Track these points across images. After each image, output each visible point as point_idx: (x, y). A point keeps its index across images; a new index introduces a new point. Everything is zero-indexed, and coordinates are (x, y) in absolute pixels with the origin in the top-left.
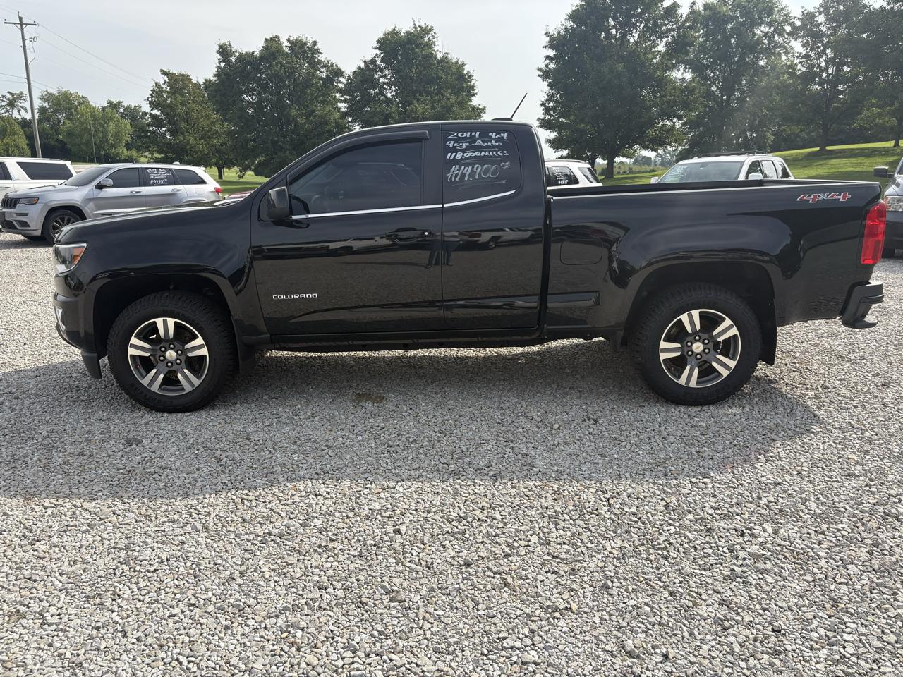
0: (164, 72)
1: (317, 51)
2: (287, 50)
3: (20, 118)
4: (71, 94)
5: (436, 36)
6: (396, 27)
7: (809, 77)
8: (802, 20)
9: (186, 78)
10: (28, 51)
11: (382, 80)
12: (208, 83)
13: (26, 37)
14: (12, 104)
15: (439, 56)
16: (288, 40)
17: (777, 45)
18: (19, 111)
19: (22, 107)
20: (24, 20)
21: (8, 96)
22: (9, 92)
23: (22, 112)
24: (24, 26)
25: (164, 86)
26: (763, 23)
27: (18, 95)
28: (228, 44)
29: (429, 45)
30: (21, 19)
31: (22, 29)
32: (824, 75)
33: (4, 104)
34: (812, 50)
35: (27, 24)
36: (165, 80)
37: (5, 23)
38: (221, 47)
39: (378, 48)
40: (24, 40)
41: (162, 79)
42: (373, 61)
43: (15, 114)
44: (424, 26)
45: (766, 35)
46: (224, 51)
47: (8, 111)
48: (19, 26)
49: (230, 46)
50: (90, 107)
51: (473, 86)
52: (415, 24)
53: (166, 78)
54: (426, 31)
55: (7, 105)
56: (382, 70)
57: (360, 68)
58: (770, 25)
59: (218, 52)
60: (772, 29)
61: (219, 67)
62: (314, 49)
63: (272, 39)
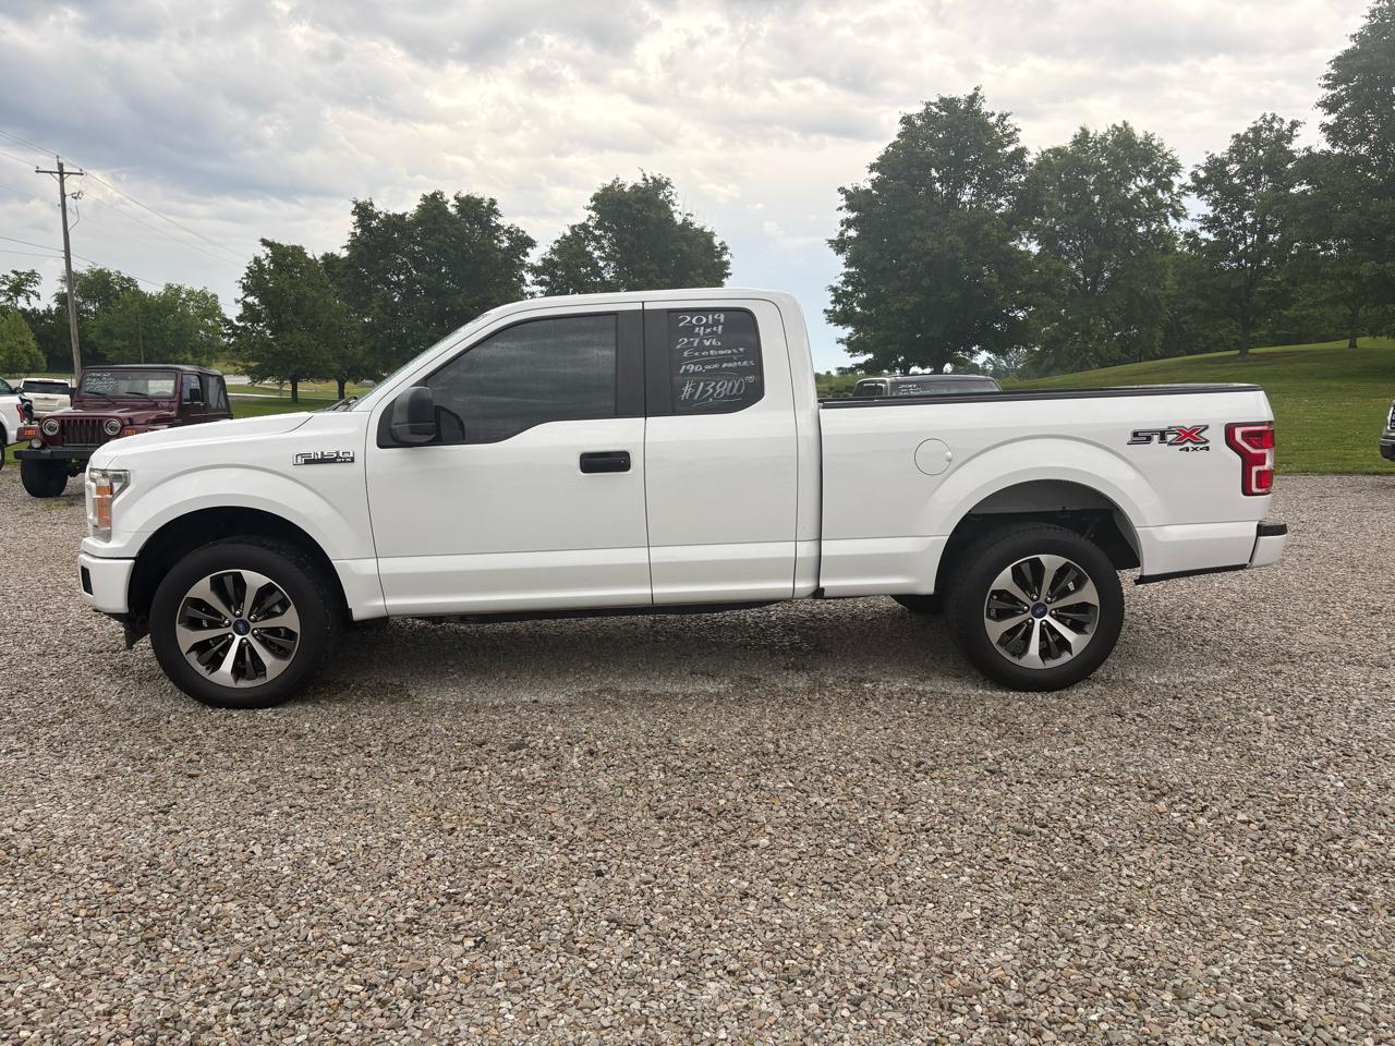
0: (265, 242)
1: (495, 212)
2: (452, 210)
3: (29, 308)
4: (110, 274)
5: (674, 191)
6: (618, 179)
7: (1217, 250)
8: (1206, 169)
9: (298, 252)
10: (68, 213)
11: (597, 254)
12: (330, 259)
13: (66, 192)
14: (17, 289)
15: (679, 219)
16: (456, 198)
17: (1159, 204)
18: (28, 298)
19: (33, 292)
20: (66, 169)
21: (13, 276)
22: (15, 272)
23: (33, 298)
24: (65, 175)
25: (266, 262)
26: (1139, 173)
27: (28, 275)
28: (368, 201)
29: (664, 206)
30: (61, 166)
31: (62, 181)
32: (1241, 247)
33: (5, 288)
34: (1224, 211)
35: (70, 174)
36: (267, 255)
37: (37, 172)
38: (358, 206)
39: (594, 209)
40: (63, 196)
41: (263, 252)
42: (584, 227)
43: (22, 303)
44: (658, 177)
45: (1144, 191)
46: (363, 212)
47: (10, 299)
48: (58, 176)
49: (372, 204)
50: (138, 293)
51: (727, 263)
52: (644, 175)
53: (268, 251)
54: (659, 185)
55: (10, 290)
56: (597, 239)
57: (564, 236)
58: (1149, 176)
59: (353, 213)
60: (1153, 182)
61: (354, 234)
62: (492, 209)
63: (434, 196)
